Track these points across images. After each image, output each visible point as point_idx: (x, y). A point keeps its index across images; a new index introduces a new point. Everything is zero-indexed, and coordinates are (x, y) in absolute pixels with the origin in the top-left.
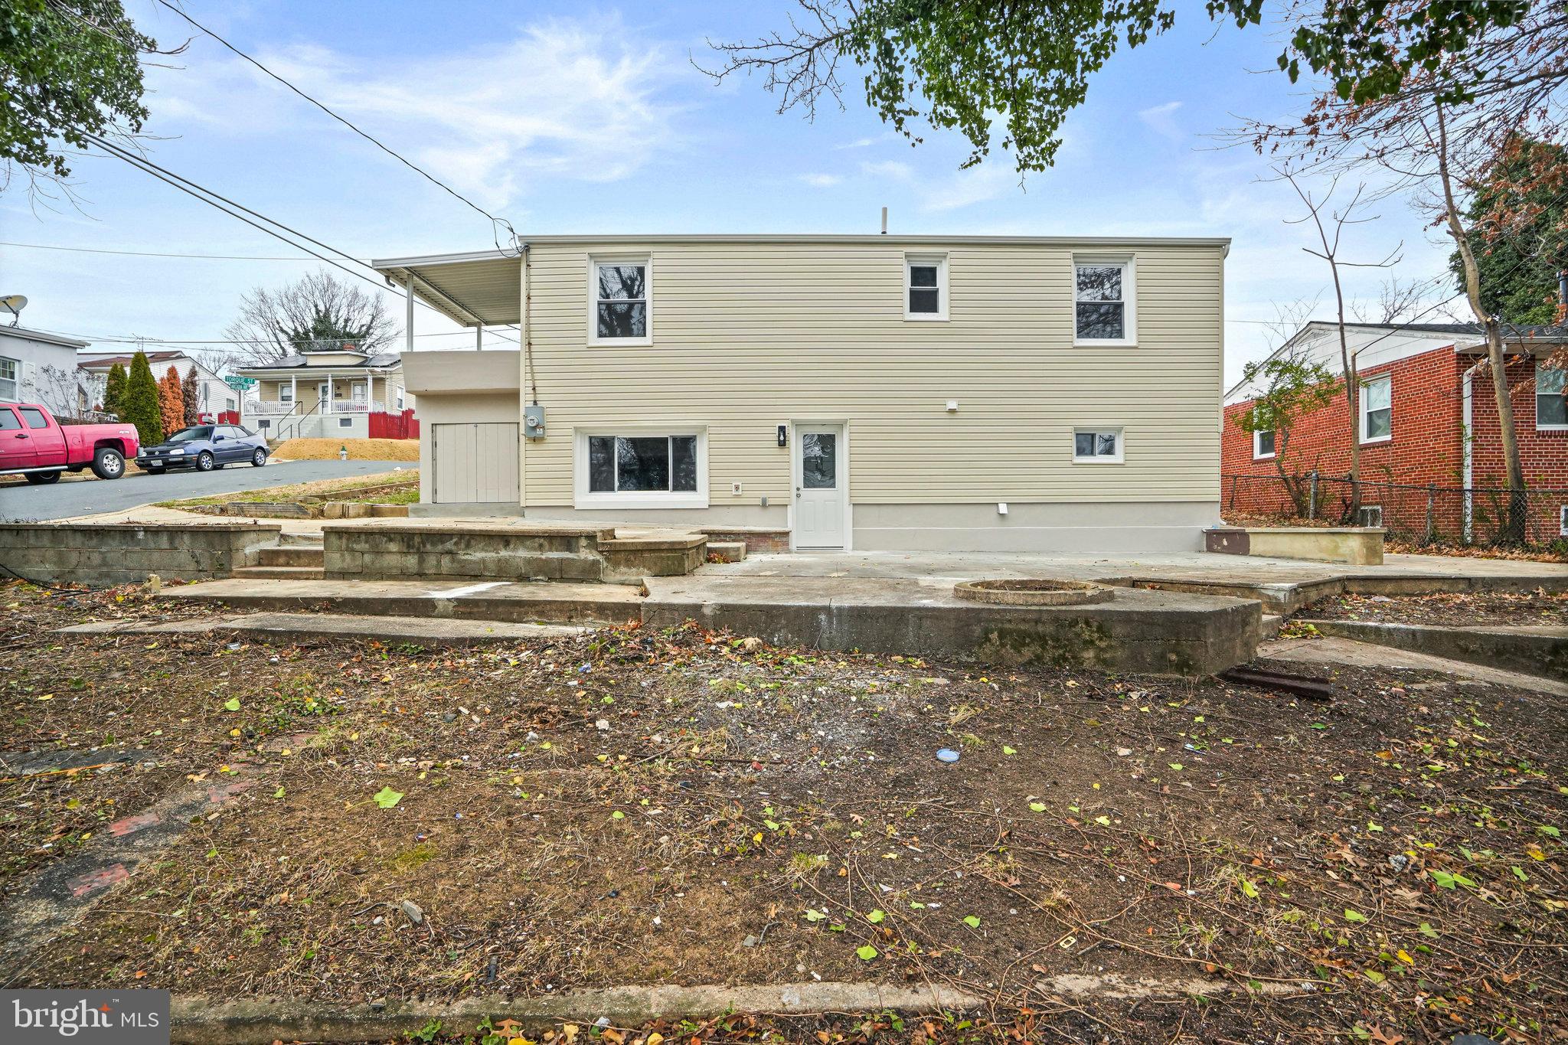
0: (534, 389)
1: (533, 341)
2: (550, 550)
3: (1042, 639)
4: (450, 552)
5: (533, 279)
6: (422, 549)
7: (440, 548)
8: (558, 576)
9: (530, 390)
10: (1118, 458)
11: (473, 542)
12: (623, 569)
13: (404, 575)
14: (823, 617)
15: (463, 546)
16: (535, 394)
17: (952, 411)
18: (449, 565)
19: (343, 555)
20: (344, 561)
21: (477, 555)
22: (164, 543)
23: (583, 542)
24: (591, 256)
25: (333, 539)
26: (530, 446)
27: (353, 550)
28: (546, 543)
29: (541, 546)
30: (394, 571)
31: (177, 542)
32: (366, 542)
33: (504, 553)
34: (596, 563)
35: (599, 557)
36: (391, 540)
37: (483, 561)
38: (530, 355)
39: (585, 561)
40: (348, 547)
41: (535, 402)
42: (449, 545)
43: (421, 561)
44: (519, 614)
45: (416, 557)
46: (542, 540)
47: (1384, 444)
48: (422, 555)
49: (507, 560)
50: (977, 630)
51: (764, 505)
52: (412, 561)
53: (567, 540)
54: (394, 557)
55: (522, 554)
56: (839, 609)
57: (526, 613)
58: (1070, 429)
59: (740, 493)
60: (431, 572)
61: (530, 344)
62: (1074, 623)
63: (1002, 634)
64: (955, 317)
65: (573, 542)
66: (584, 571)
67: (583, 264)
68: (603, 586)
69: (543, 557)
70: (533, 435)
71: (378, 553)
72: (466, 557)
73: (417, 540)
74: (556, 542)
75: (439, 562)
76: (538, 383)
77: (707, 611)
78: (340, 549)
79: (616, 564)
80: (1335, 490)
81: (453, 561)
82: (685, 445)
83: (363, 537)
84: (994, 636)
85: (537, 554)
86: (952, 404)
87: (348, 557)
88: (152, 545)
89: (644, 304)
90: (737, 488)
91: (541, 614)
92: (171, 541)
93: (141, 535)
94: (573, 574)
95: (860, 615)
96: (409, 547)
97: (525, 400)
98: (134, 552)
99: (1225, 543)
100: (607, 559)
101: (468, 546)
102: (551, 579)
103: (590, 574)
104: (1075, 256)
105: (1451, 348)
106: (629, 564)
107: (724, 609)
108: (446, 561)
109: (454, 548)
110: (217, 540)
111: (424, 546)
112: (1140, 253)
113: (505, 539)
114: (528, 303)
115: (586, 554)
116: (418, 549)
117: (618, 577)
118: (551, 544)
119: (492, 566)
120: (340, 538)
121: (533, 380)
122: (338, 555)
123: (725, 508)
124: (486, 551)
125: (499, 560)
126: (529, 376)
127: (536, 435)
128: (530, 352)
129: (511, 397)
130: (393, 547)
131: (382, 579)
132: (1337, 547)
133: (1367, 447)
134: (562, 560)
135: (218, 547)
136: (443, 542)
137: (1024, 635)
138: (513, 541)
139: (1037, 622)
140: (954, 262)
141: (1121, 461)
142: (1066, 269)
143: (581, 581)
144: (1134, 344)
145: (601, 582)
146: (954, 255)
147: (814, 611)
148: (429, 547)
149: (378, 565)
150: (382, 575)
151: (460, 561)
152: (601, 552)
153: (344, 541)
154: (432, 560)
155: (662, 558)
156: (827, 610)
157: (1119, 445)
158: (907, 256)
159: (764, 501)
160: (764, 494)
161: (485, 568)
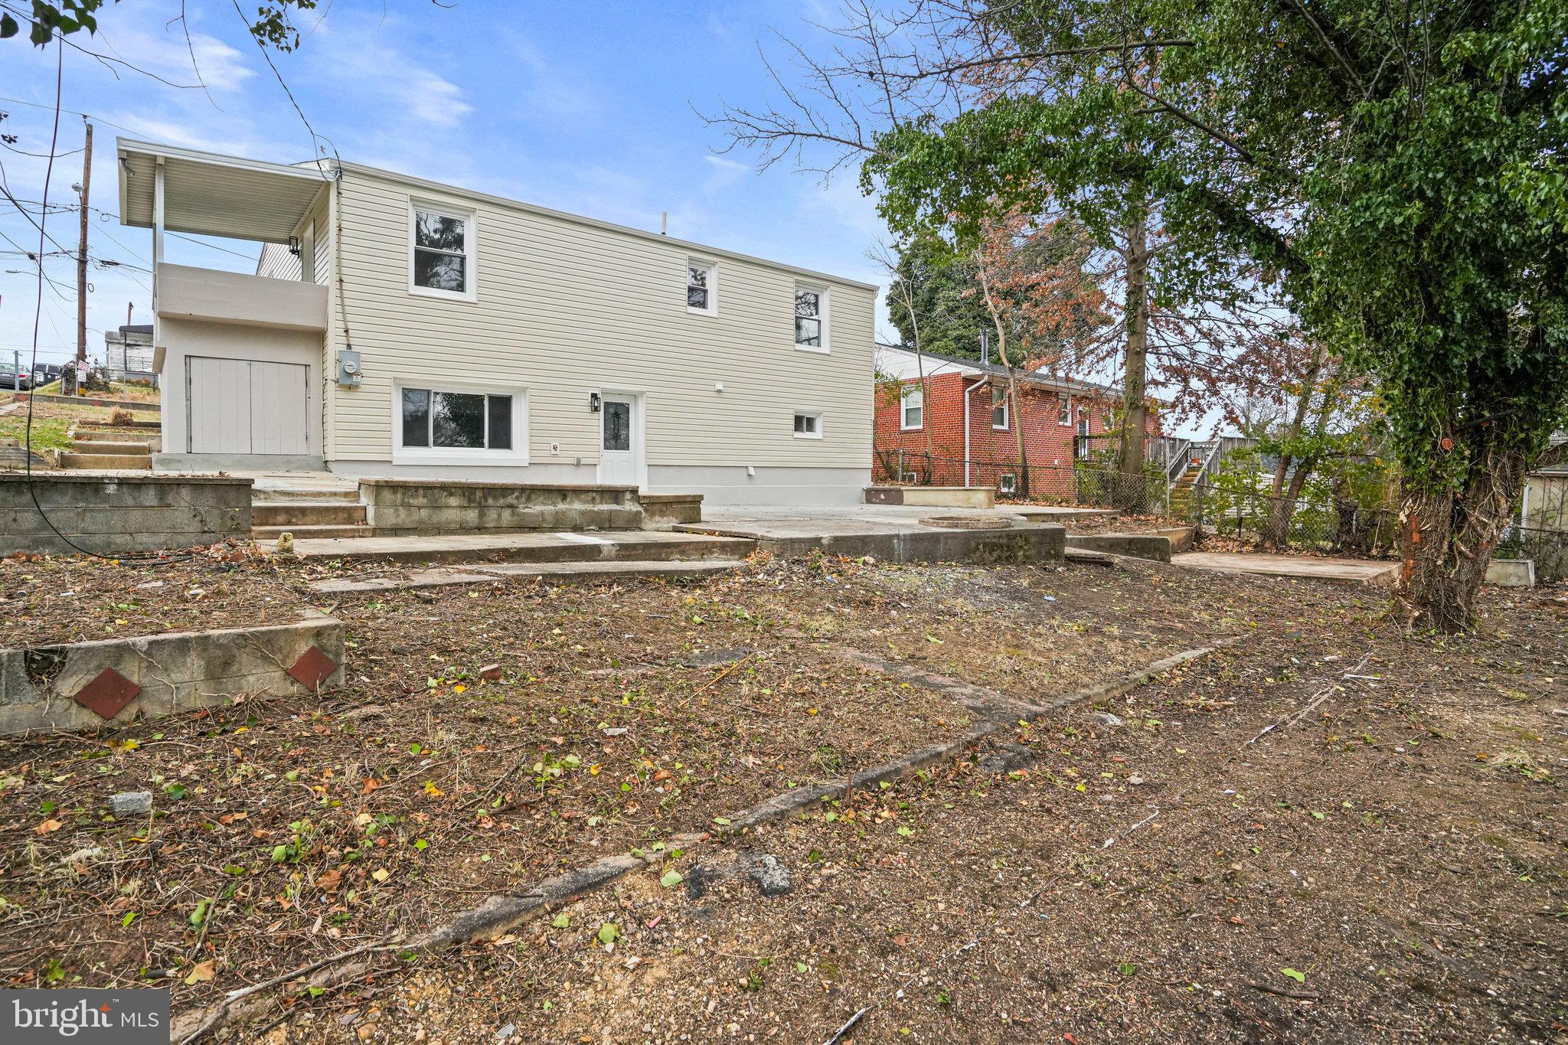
0: (346, 331)
1: (344, 278)
2: (601, 503)
3: (1001, 546)
4: (511, 506)
5: (344, 209)
6: (483, 504)
7: (501, 502)
8: (607, 526)
9: (341, 332)
10: (818, 433)
11: (533, 496)
12: (657, 518)
13: (464, 529)
14: (895, 541)
15: (523, 500)
16: (347, 336)
17: (719, 391)
18: (509, 518)
19: (397, 511)
20: (398, 516)
21: (537, 508)
22: (150, 497)
23: (628, 496)
24: (413, 199)
25: (387, 495)
26: (342, 394)
27: (410, 506)
28: (598, 498)
29: (594, 499)
30: (453, 526)
31: (170, 499)
32: (424, 497)
33: (561, 506)
34: (638, 513)
35: (640, 509)
36: (451, 495)
37: (542, 513)
38: (341, 293)
39: (630, 512)
40: (403, 500)
41: (349, 346)
42: (511, 500)
43: (482, 515)
44: (667, 554)
45: (477, 511)
46: (594, 494)
47: (917, 431)
48: (482, 509)
49: (563, 513)
50: (973, 544)
51: (578, 464)
52: (472, 515)
53: (615, 494)
54: (453, 511)
55: (577, 506)
56: (905, 535)
57: (672, 553)
58: (792, 411)
59: (558, 452)
60: (491, 525)
61: (341, 281)
62: (1015, 537)
63: (985, 545)
64: (722, 316)
65: (620, 496)
66: (629, 521)
67: (403, 205)
68: (643, 533)
69: (596, 509)
70: (348, 382)
71: (436, 507)
72: (526, 510)
73: (479, 494)
74: (606, 496)
75: (500, 516)
76: (350, 326)
77: (824, 542)
78: (394, 505)
79: (652, 515)
80: (915, 462)
81: (513, 514)
82: (502, 405)
83: (421, 491)
84: (981, 547)
85: (589, 507)
86: (719, 386)
87: (403, 512)
88: (130, 502)
89: (463, 259)
90: (555, 448)
91: (682, 553)
92: (161, 497)
93: (111, 489)
94: (620, 524)
95: (916, 538)
96: (470, 501)
97: (334, 343)
98: (99, 511)
99: (882, 497)
100: (646, 510)
101: (528, 500)
102: (601, 529)
103: (633, 523)
104: (797, 281)
105: (959, 374)
106: (662, 514)
107: (836, 539)
108: (506, 514)
109: (515, 502)
110: (231, 495)
111: (486, 501)
112: (833, 287)
113: (563, 493)
114: (339, 235)
115: (630, 506)
116: (480, 503)
117: (654, 525)
118: (602, 497)
119: (549, 518)
120: (395, 493)
121: (345, 321)
122: (392, 510)
123: (543, 467)
124: (546, 504)
125: (557, 513)
126: (340, 316)
127: (349, 382)
128: (341, 289)
129: (318, 337)
130: (453, 501)
131: (439, 534)
132: (969, 499)
133: (906, 432)
134: (611, 512)
135: (232, 504)
136: (504, 497)
137: (995, 544)
138: (570, 495)
139: (1000, 537)
140: (722, 270)
141: (820, 437)
142: (787, 287)
143: (626, 529)
144: (828, 352)
145: (641, 530)
146: (721, 265)
147: (890, 537)
148: (490, 501)
149: (435, 521)
150: (440, 530)
151: (519, 515)
152: (641, 504)
153: (399, 496)
154: (492, 515)
155: (685, 509)
156: (898, 536)
157: (818, 425)
158: (690, 258)
159: (579, 460)
160: (579, 455)
161: (544, 520)
